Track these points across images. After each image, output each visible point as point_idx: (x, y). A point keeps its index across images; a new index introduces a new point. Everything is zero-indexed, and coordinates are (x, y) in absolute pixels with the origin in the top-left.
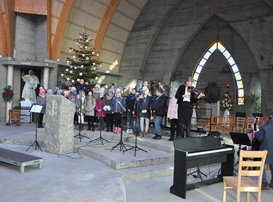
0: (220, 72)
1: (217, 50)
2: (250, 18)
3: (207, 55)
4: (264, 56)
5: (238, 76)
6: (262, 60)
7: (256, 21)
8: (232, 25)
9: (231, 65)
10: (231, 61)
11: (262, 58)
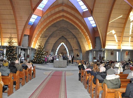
0: (63, 50)
1: (62, 44)
2: (71, 38)
3: (60, 45)
5: (68, 51)
7: (72, 39)
8: (67, 39)
9: (66, 48)
11: (74, 47)
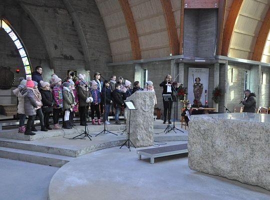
0: (8, 55)
2: (45, 5)
4: (57, 45)
5: (26, 61)
6: (56, 49)
9: (18, 48)
10: (18, 44)
11: (56, 47)
